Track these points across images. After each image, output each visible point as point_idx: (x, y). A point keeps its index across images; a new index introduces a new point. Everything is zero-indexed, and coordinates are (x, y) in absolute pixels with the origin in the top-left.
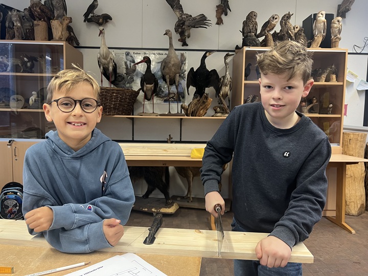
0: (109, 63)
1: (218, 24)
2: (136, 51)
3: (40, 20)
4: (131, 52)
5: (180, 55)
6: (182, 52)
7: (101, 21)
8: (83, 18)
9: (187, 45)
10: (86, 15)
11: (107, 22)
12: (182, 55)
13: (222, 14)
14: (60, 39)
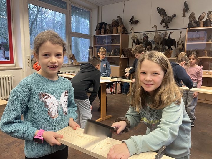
0: (135, 39)
1: (183, 17)
2: (147, 33)
3: (115, 27)
4: (146, 33)
5: (165, 32)
6: (166, 31)
7: (135, 23)
8: (129, 23)
9: (169, 28)
10: (130, 22)
11: (137, 23)
12: (166, 32)
13: (185, 12)
14: (120, 33)
